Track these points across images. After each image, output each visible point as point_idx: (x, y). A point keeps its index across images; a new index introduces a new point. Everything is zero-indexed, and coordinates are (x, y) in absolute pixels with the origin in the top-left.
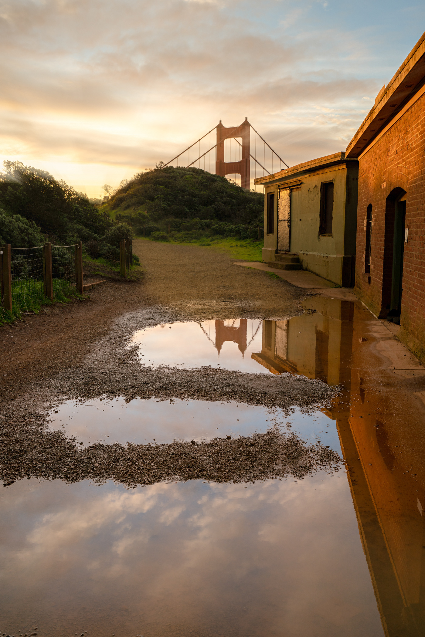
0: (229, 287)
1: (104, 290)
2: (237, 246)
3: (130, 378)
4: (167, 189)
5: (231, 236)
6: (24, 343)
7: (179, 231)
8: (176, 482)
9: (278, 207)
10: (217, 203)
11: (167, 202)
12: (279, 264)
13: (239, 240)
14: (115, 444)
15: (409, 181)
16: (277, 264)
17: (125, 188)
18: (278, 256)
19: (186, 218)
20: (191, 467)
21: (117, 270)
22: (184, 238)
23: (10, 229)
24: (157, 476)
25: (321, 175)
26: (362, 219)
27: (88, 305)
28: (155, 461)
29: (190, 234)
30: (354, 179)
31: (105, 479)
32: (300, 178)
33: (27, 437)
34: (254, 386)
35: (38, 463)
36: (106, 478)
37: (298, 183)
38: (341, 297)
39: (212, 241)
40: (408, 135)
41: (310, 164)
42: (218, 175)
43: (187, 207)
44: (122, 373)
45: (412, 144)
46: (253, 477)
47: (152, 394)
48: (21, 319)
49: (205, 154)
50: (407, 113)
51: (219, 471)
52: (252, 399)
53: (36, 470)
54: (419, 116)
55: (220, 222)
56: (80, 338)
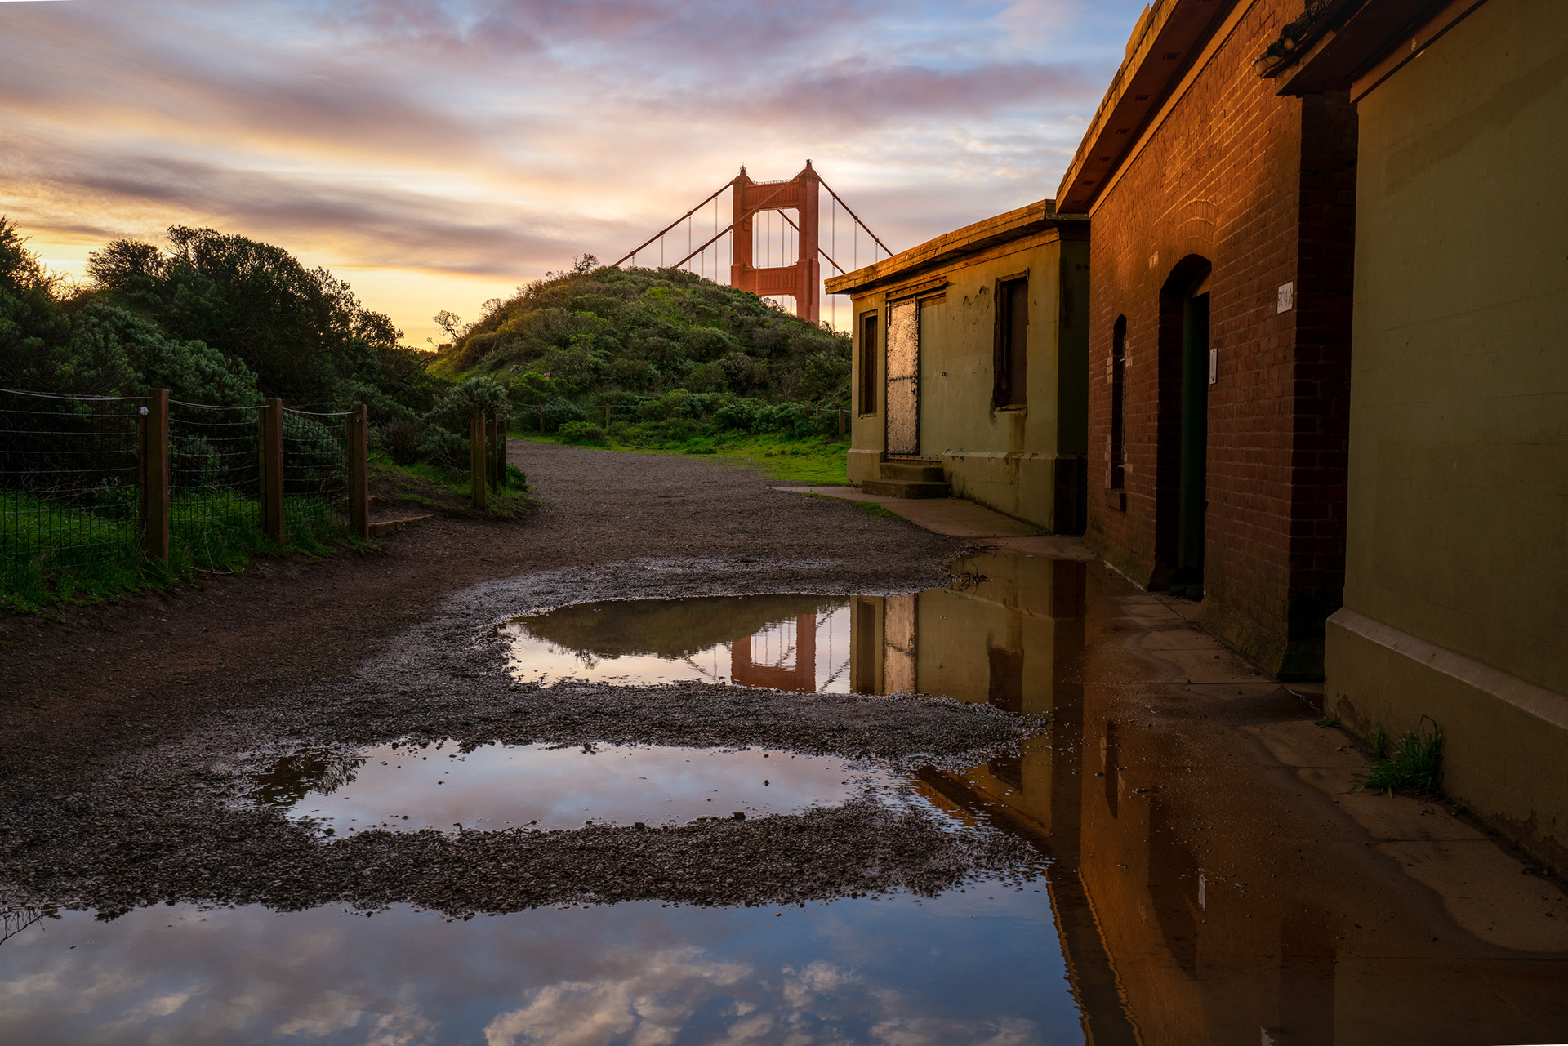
0: (758, 532)
1: (425, 536)
2: (783, 453)
3: (478, 703)
4: (602, 319)
5: (767, 432)
6: (196, 635)
7: (634, 421)
8: (585, 905)
9: (887, 346)
10: (732, 354)
11: (603, 351)
12: (890, 485)
13: (790, 440)
14: (422, 832)
15: (1216, 233)
16: (887, 484)
17: (493, 317)
18: (888, 467)
19: (653, 390)
20: (631, 875)
21: (461, 491)
22: (647, 436)
23: (174, 372)
24: (533, 893)
25: (995, 262)
26: (1102, 359)
27: (381, 564)
28: (532, 863)
29: (662, 427)
30: (1078, 267)
31: (387, 903)
32: (941, 272)
33: (178, 819)
34: (814, 715)
35: (202, 870)
36: (391, 900)
37: (938, 284)
38: (1052, 552)
39: (718, 444)
40: (1211, 124)
41: (966, 235)
42: (735, 287)
43: (654, 364)
44: (457, 693)
45: (1221, 142)
46: (800, 893)
47: (536, 735)
48: (194, 583)
49: (703, 248)
50: (1206, 73)
51: (706, 882)
52: (808, 741)
53: (194, 885)
54: (1235, 70)
55: (740, 399)
56: (351, 627)
